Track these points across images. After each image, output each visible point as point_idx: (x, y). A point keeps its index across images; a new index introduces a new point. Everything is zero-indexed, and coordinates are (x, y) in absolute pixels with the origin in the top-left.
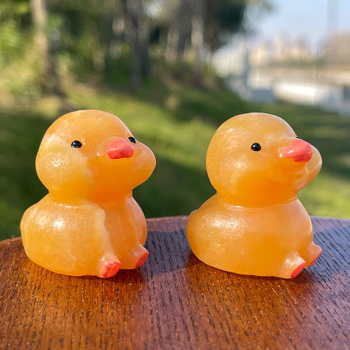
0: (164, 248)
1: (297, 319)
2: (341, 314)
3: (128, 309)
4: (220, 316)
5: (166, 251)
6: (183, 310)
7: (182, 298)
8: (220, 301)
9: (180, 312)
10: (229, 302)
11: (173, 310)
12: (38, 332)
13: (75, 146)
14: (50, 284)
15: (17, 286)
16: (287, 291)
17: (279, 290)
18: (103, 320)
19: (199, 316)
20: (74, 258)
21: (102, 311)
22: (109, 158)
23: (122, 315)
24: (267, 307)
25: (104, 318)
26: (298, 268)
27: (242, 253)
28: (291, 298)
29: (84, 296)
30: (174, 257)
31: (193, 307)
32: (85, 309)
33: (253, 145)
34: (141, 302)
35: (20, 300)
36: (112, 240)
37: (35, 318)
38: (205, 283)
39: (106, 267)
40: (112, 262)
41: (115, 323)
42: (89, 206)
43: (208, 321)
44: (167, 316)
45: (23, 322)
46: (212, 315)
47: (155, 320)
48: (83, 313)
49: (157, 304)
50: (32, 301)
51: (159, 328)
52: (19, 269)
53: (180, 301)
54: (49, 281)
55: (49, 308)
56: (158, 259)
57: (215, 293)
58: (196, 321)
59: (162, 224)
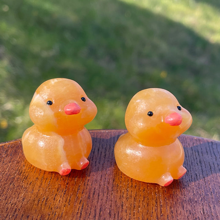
0: (103, 154)
1: (157, 216)
2: (183, 215)
3: (69, 198)
4: (116, 209)
5: (103, 157)
6: (98, 202)
7: (100, 194)
8: (120, 198)
9: (96, 204)
10: (125, 199)
11: (93, 202)
12: (18, 209)
13: (48, 104)
14: (33, 175)
15: (15, 175)
16: (160, 195)
17: (156, 193)
18: (53, 205)
19: (105, 207)
20: (46, 164)
21: (55, 198)
22: (65, 114)
23: (65, 202)
24: (144, 206)
25: (55, 203)
26: (168, 182)
27: (138, 171)
28: (160, 200)
29: (49, 186)
30: (106, 162)
31: (104, 201)
32: (46, 195)
33: (148, 113)
34: (77, 194)
35: (14, 185)
36: (67, 156)
37: (19, 199)
38: (117, 184)
39: (62, 171)
40: (66, 169)
41: (59, 208)
42: (55, 136)
43: (109, 212)
44: (88, 206)
45: (12, 202)
46: (112, 208)
47: (80, 208)
48: (44, 199)
49: (85, 197)
50: (21, 187)
51: (81, 214)
52: (20, 163)
53: (99, 195)
54: (33, 173)
55: (28, 193)
56: (97, 163)
57: (120, 192)
58: (102, 211)
59: (108, 135)
